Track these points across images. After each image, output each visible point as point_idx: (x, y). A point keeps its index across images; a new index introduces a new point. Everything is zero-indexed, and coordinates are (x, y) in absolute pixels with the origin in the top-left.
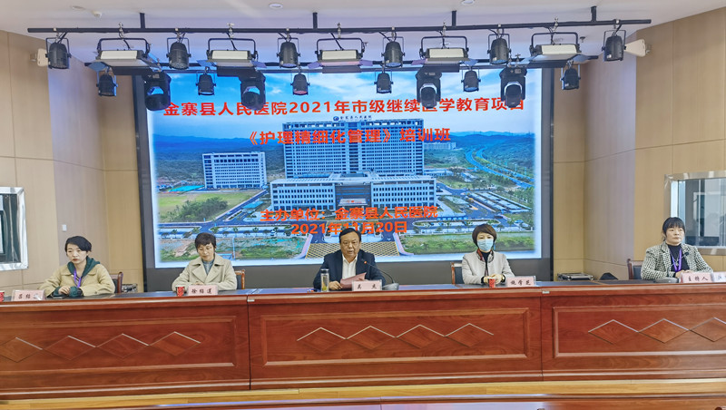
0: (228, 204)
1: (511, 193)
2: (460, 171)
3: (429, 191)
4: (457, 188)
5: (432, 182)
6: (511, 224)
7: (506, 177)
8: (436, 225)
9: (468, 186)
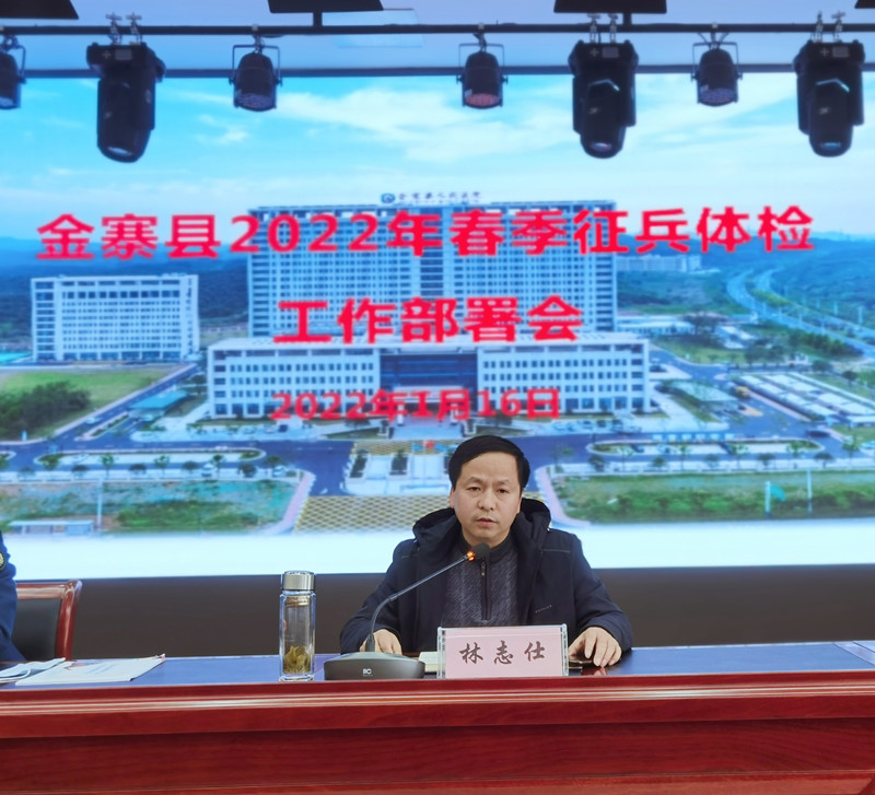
0: (93, 398)
1: (850, 375)
2: (714, 322)
3: (630, 369)
4: (705, 363)
5: (637, 349)
6: (851, 450)
7: (833, 336)
8: (651, 451)
9: (733, 357)
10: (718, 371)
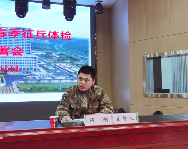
2: (51, 53)
3: (33, 62)
4: (49, 61)
5: (35, 58)
7: (75, 57)
8: (37, 78)
9: (55, 60)
10: (52, 63)
